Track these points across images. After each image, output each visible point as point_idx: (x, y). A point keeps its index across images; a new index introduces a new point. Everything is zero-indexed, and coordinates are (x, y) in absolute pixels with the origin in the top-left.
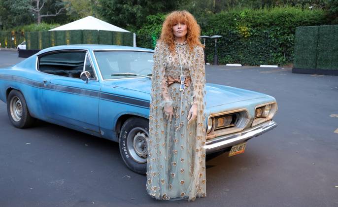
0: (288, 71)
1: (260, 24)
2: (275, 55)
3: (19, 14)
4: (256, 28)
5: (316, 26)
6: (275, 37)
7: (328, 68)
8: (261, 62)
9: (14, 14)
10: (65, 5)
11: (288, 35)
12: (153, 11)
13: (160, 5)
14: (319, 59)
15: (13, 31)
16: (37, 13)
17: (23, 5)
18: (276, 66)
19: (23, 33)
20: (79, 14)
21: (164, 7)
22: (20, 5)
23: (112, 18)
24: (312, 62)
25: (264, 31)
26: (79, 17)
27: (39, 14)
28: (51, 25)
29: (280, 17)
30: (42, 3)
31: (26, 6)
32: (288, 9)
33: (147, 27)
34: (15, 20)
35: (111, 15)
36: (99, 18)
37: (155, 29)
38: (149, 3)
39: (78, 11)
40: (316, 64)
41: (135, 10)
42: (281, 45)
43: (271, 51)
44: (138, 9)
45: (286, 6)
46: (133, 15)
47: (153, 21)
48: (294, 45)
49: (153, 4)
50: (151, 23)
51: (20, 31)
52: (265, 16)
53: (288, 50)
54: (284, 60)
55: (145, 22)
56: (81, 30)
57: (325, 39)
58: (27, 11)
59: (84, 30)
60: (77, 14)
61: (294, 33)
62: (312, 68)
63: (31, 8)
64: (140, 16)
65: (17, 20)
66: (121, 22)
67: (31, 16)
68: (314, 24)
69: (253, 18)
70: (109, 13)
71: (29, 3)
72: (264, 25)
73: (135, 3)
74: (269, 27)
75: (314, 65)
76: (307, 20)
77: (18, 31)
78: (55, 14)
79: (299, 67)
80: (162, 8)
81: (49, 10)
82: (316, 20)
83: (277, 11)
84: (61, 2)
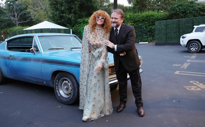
0: (153, 45)
1: (137, 21)
2: (146, 37)
3: (5, 22)
4: (135, 23)
5: (165, 21)
6: (145, 28)
7: (173, 42)
8: (139, 41)
9: (2, 22)
10: (31, 15)
11: (152, 26)
12: (81, 17)
13: (84, 13)
14: (168, 37)
15: (2, 32)
16: (16, 21)
17: (7, 16)
18: (147, 43)
19: (8, 32)
20: (40, 20)
21: (86, 14)
22: (6, 17)
23: (58, 21)
24: (164, 39)
25: (140, 25)
26: (40, 22)
27: (17, 21)
28: (24, 27)
29: (147, 17)
30: (19, 15)
31: (9, 17)
32: (151, 13)
33: (78, 26)
34: (3, 25)
35: (57, 20)
36: (51, 22)
37: (82, 26)
38: (78, 12)
39: (39, 19)
40: (167, 40)
41: (70, 16)
42: (149, 31)
43: (144, 35)
44: (72, 16)
45: (150, 11)
46: (69, 19)
47: (81, 22)
48: (155, 31)
49: (80, 13)
50: (80, 23)
51: (6, 31)
52: (140, 16)
53: (153, 34)
54: (151, 39)
55: (77, 23)
56: (41, 29)
57: (170, 27)
58: (10, 20)
59: (42, 29)
60: (39, 20)
61: (154, 25)
62: (165, 42)
63: (12, 19)
64: (73, 20)
65: (4, 25)
66: (63, 23)
67: (12, 23)
68: (164, 20)
69: (134, 18)
70: (56, 19)
71: (11, 16)
72: (140, 21)
73: (70, 13)
74: (142, 22)
75: (166, 40)
76: (161, 18)
77: (5, 32)
78: (26, 21)
79: (158, 42)
80: (85, 15)
81: (23, 19)
82: (165, 17)
83: (145, 13)
84: (29, 14)
